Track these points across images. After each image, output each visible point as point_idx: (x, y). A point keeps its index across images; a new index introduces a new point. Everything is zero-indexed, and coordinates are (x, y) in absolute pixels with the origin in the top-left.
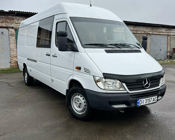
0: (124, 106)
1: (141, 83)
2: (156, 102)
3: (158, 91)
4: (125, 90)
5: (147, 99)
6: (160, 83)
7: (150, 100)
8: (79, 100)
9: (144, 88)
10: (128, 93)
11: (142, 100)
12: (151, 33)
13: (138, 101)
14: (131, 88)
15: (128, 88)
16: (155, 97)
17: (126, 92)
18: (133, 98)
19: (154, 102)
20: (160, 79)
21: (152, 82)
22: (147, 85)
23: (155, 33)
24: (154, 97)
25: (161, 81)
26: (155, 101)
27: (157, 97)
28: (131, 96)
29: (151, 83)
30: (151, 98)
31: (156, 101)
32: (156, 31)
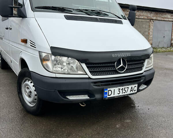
0: (86, 97)
1: (112, 65)
2: (136, 93)
3: (140, 77)
4: (85, 73)
5: (121, 88)
6: (143, 66)
7: (126, 89)
8: (28, 87)
9: (116, 72)
10: (89, 78)
11: (112, 89)
12: (154, 18)
13: (106, 91)
14: (96, 72)
15: (90, 72)
16: (135, 85)
17: (86, 76)
18: (99, 86)
19: (131, 92)
20: (144, 60)
21: (130, 65)
22: (122, 68)
23: (159, 18)
24: (133, 86)
25: (146, 63)
26: (134, 92)
27: (137, 85)
28: (95, 83)
29: (128, 65)
30: (128, 87)
31: (136, 91)
32: (160, 17)
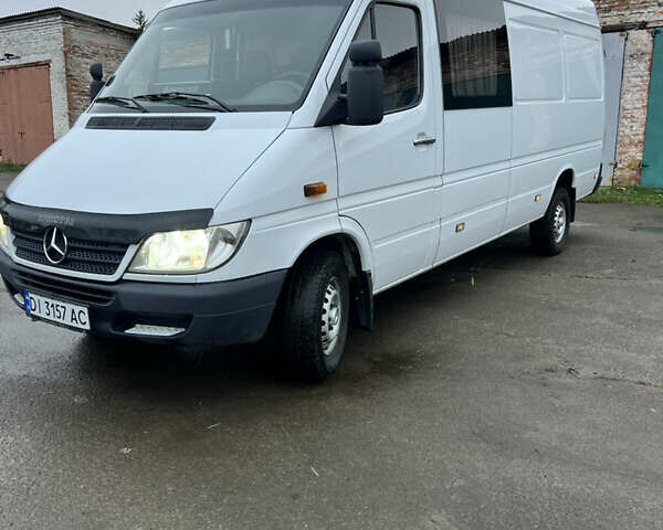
5: (50, 302)
7: (60, 309)
16: (80, 309)
26: (81, 326)
27: (85, 310)
31: (88, 327)
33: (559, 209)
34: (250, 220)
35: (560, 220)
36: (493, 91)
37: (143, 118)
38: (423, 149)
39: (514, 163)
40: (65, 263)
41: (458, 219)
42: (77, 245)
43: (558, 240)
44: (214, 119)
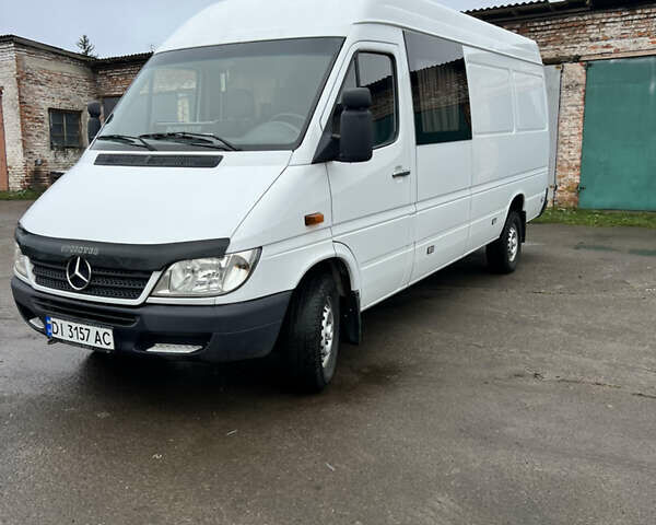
5: (74, 325)
11: (59, 322)
13: (48, 322)
19: (100, 346)
24: (101, 330)
26: (105, 347)
27: (110, 331)
31: (112, 347)
33: (512, 231)
34: (261, 248)
35: (513, 241)
36: (455, 126)
37: (153, 156)
38: (400, 180)
39: (474, 190)
40: (89, 290)
41: (429, 243)
42: (101, 273)
43: (512, 259)
44: (222, 157)
